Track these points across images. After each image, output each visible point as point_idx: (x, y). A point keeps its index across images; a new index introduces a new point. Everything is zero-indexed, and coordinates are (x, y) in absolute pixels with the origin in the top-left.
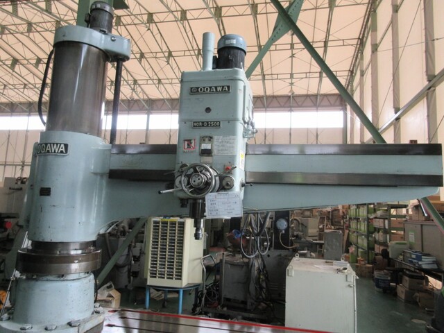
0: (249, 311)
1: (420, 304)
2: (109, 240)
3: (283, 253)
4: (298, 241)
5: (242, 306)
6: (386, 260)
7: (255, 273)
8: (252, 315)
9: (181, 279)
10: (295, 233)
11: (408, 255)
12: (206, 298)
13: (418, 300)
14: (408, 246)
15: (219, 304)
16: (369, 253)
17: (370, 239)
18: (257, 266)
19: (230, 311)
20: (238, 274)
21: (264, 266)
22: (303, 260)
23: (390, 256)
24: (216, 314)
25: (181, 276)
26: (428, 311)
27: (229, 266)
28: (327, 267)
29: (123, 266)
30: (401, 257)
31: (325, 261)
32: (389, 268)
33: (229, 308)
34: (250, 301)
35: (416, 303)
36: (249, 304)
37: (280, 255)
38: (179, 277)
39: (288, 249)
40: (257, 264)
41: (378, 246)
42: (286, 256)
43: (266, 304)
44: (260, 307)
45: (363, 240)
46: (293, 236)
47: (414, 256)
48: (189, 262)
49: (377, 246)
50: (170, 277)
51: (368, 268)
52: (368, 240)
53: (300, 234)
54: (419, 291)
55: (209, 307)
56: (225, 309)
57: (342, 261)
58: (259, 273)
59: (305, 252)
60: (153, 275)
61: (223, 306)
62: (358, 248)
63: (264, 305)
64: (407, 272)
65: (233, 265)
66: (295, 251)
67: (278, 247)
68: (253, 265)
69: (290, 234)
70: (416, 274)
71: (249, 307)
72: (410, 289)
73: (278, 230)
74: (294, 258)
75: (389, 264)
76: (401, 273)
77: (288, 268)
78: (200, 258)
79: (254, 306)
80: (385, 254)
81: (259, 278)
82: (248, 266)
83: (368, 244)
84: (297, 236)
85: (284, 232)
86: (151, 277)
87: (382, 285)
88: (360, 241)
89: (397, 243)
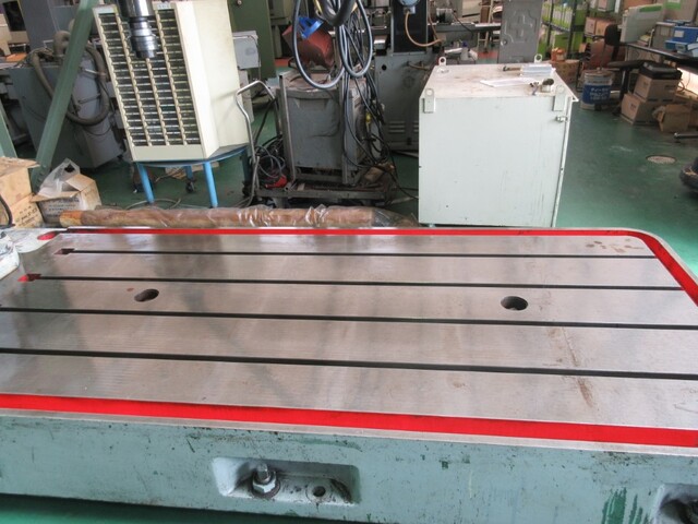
0: (349, 187)
1: (662, 126)
2: (44, 71)
3: (413, 57)
4: (445, 28)
5: (333, 179)
6: (610, 48)
7: (354, 111)
8: (353, 195)
9: (199, 143)
10: (439, 11)
11: (664, 32)
12: (259, 171)
13: (660, 119)
14: (663, 12)
15: (289, 180)
16: (571, 36)
17: (579, 8)
18: (355, 95)
19: (311, 191)
20: (320, 118)
21: (374, 96)
22: (456, 69)
23: (622, 39)
24: (284, 199)
25: (197, 136)
26: (679, 138)
27: (297, 103)
28: (509, 80)
29: (97, 122)
30: (646, 38)
31: (502, 66)
32: (615, 63)
33: (310, 184)
34: (347, 170)
35: (655, 124)
36: (346, 174)
37: (407, 64)
38: (195, 138)
39: (424, 49)
40: (356, 92)
41: (593, 21)
42: (420, 63)
43: (379, 168)
44: (369, 177)
45: (563, 12)
46: (435, 18)
47: (679, 34)
48: (213, 102)
49: (590, 22)
50: (176, 140)
51: (570, 65)
52: (575, 10)
53: (449, 11)
54: (667, 101)
55: (270, 188)
56: (301, 188)
57: (538, 64)
58: (363, 110)
59: (458, 50)
60: (141, 140)
61: (298, 183)
62: (551, 29)
63: (376, 170)
64: (651, 68)
65: (304, 99)
66: (438, 50)
67: (403, 46)
68: (347, 95)
69: (428, 13)
70: (666, 70)
71: (346, 179)
72: (649, 100)
73: (402, 6)
74: (436, 67)
75: (616, 55)
76: (636, 71)
77: (423, 96)
78: (233, 93)
79: (357, 177)
80: (613, 35)
81: (364, 120)
82: (337, 98)
83: (574, 19)
84: (442, 18)
85: (413, 10)
86: (138, 144)
87: (596, 96)
88: (557, 15)
89: (642, 10)
